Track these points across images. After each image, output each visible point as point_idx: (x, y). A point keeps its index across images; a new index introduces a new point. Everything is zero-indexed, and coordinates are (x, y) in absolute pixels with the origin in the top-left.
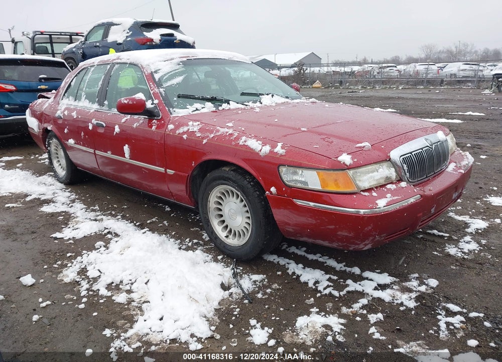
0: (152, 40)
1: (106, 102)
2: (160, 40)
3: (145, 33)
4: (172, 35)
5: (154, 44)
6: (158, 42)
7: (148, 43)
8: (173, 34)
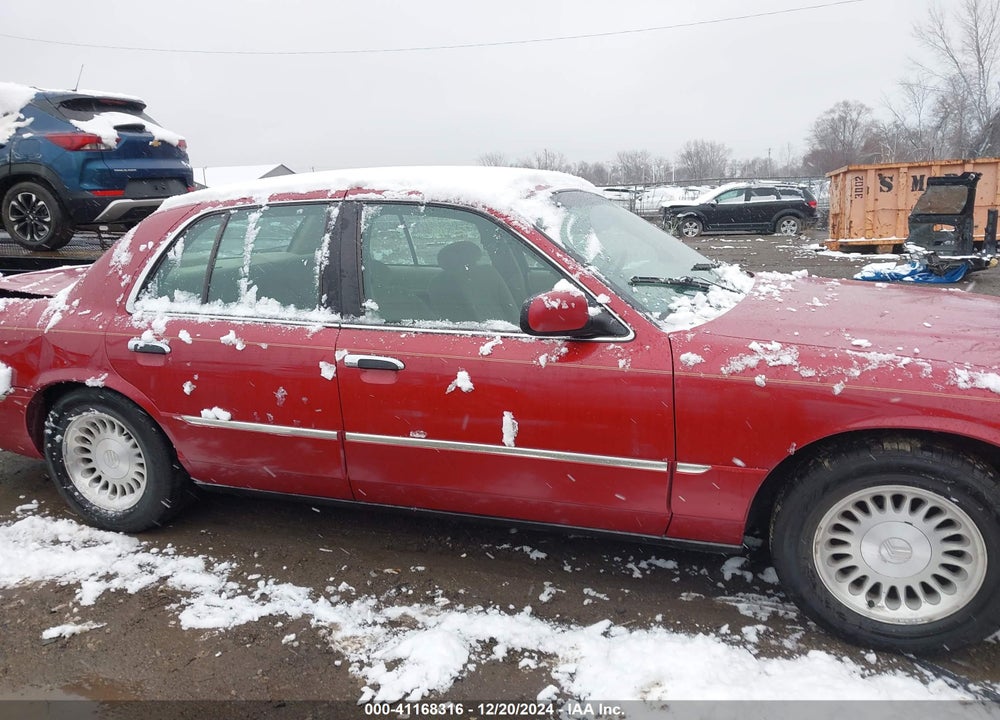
0: (98, 140)
1: (370, 304)
2: (117, 140)
3: (74, 122)
4: (140, 128)
5: (103, 148)
6: (113, 144)
7: (88, 147)
8: (144, 127)
